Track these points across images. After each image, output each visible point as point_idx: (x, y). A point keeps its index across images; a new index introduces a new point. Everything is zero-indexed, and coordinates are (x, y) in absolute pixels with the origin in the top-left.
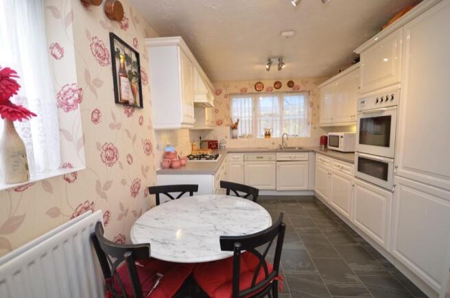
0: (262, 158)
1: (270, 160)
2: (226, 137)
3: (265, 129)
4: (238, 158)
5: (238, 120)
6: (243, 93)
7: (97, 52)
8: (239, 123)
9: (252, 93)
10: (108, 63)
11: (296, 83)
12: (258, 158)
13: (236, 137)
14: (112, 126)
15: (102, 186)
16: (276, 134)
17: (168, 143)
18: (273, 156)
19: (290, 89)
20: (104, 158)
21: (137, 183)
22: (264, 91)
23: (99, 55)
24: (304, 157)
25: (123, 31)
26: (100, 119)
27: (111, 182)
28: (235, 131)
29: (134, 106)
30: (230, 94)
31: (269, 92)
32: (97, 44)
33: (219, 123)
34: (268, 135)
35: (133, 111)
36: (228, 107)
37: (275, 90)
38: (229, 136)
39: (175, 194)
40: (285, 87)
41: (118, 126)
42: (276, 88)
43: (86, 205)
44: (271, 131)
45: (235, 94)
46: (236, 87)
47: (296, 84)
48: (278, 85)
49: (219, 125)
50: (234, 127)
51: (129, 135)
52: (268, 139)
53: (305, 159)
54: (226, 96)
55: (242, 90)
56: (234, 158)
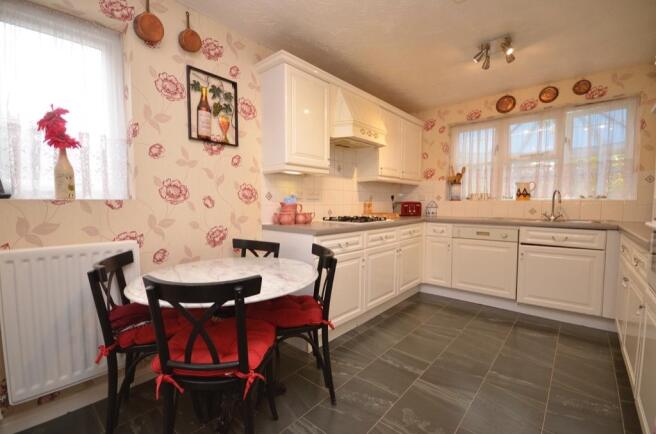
0: (488, 234)
1: (505, 239)
2: (439, 198)
3: (517, 184)
4: (443, 231)
5: (464, 169)
6: (474, 120)
7: (164, 88)
8: (466, 175)
9: (491, 119)
10: (182, 97)
11: (596, 83)
12: (478, 233)
13: (458, 199)
14: (180, 163)
15: (158, 222)
16: (542, 195)
17: (292, 193)
18: (512, 232)
19: (582, 99)
20: (164, 195)
21: (221, 232)
22: (517, 109)
23: (168, 91)
24: (592, 241)
25: (212, 62)
26: (162, 155)
27: (173, 221)
28: (455, 188)
29: (225, 143)
30: (451, 127)
31: (529, 111)
32: (166, 79)
33: (428, 175)
34: (524, 194)
35: (219, 149)
36: (447, 149)
37: (541, 105)
38: (443, 196)
39: (261, 253)
40: (566, 95)
41: (193, 164)
42: (544, 101)
43: (133, 235)
44: (532, 186)
45: (460, 125)
46: (460, 112)
47: (595, 85)
48: (551, 94)
49: (427, 178)
50: (456, 180)
51: (210, 175)
52: (523, 202)
53: (594, 245)
54: (442, 130)
55: (470, 117)
56: (434, 231)
